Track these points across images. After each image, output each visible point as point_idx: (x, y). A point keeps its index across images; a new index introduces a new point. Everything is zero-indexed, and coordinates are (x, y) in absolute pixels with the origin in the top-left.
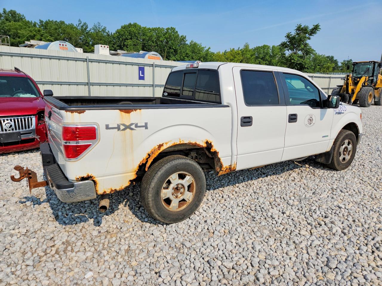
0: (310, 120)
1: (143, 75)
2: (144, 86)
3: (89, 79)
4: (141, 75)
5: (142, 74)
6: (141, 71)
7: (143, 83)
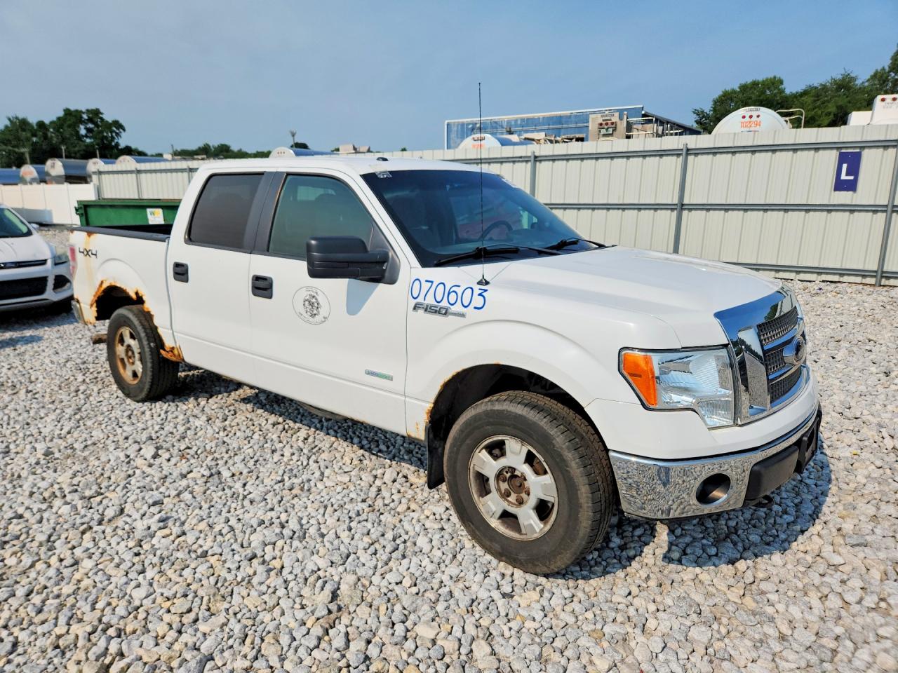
0: (312, 304)
1: (851, 178)
2: (852, 209)
3: (682, 196)
4: (844, 177)
5: (847, 174)
6: (845, 166)
7: (848, 202)
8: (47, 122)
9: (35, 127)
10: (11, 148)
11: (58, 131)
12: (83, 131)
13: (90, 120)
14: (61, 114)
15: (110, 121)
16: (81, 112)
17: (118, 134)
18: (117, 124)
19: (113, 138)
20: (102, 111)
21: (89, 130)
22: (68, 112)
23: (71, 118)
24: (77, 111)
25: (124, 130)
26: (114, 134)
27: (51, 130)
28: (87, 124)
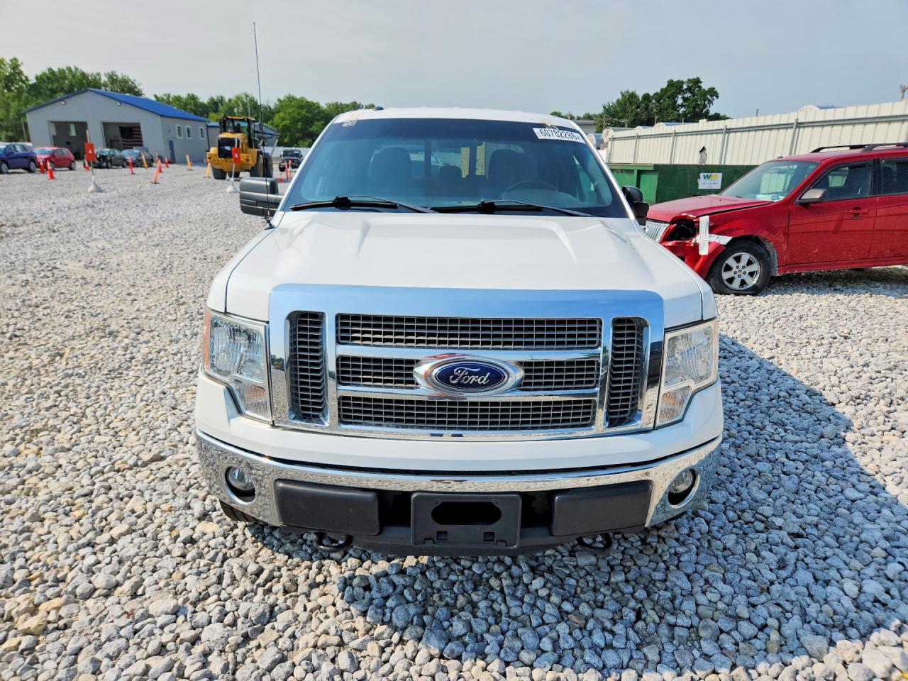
8: (651, 94)
9: (640, 99)
10: (616, 120)
11: (658, 102)
12: (680, 101)
13: (689, 89)
14: (665, 85)
15: (707, 89)
16: (682, 82)
17: (710, 102)
18: (713, 92)
19: (705, 106)
20: (701, 80)
21: (685, 99)
22: (671, 83)
23: (674, 87)
24: (678, 82)
25: (717, 97)
26: (707, 102)
27: (654, 101)
28: (685, 93)
